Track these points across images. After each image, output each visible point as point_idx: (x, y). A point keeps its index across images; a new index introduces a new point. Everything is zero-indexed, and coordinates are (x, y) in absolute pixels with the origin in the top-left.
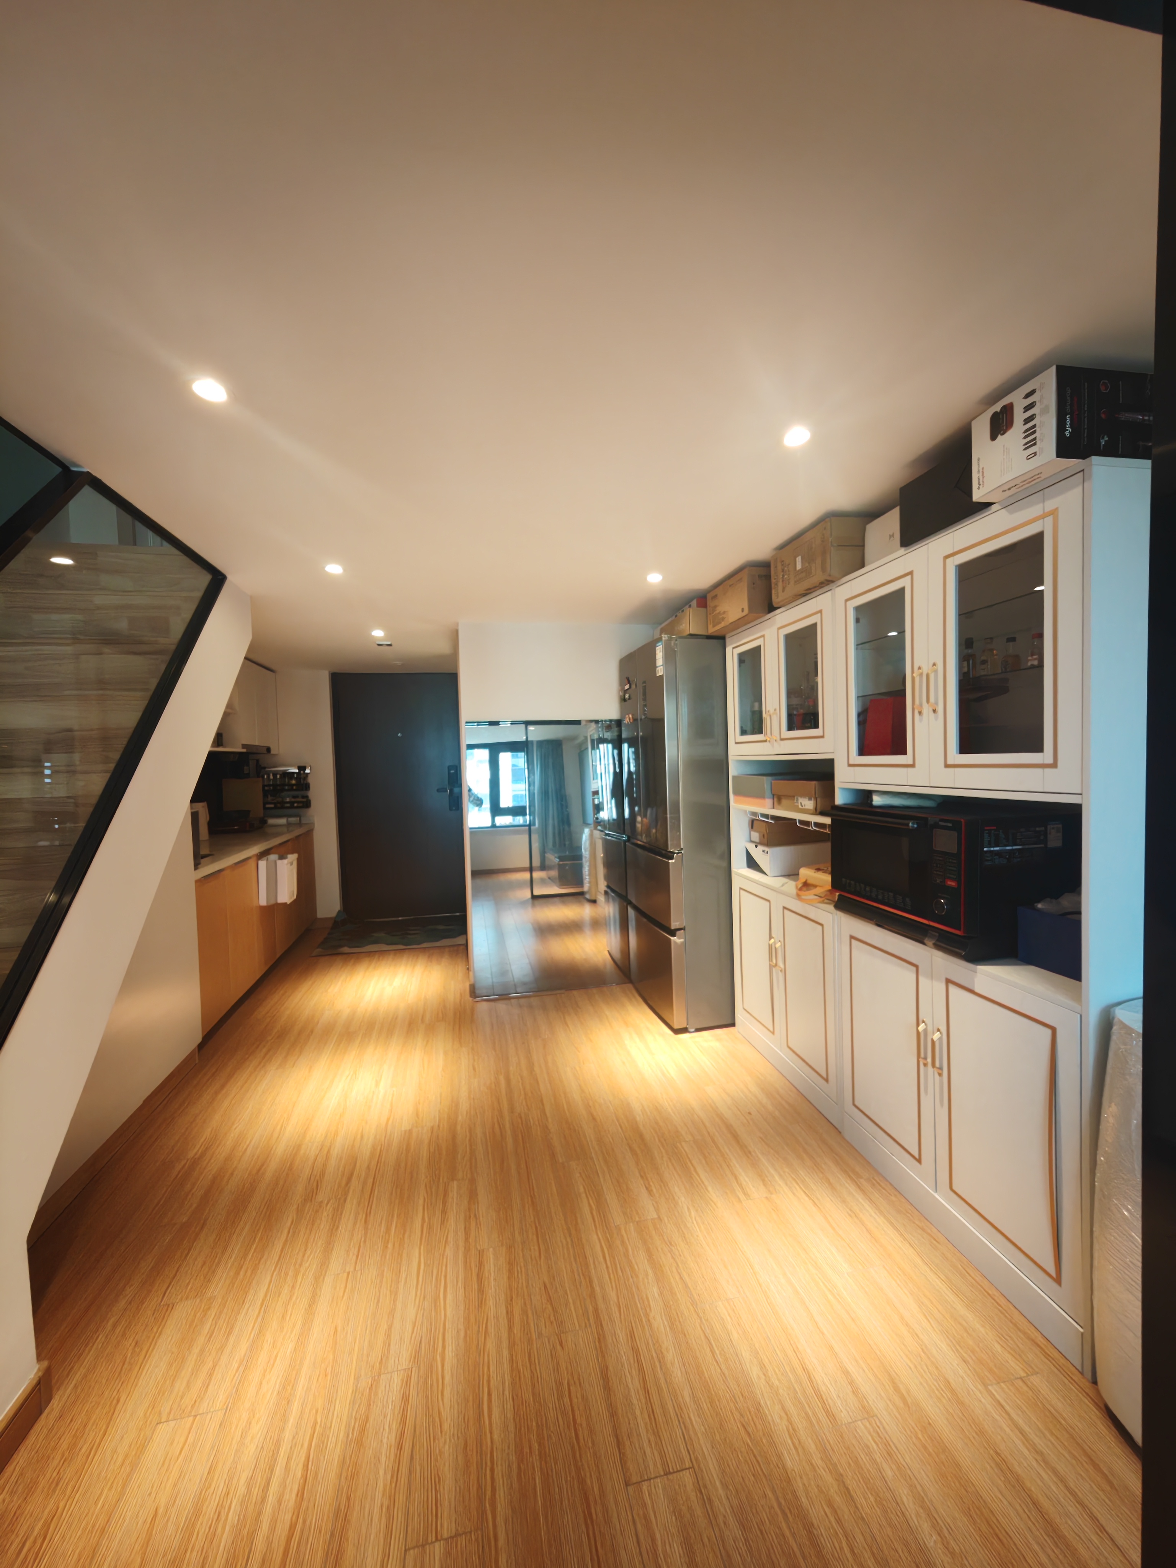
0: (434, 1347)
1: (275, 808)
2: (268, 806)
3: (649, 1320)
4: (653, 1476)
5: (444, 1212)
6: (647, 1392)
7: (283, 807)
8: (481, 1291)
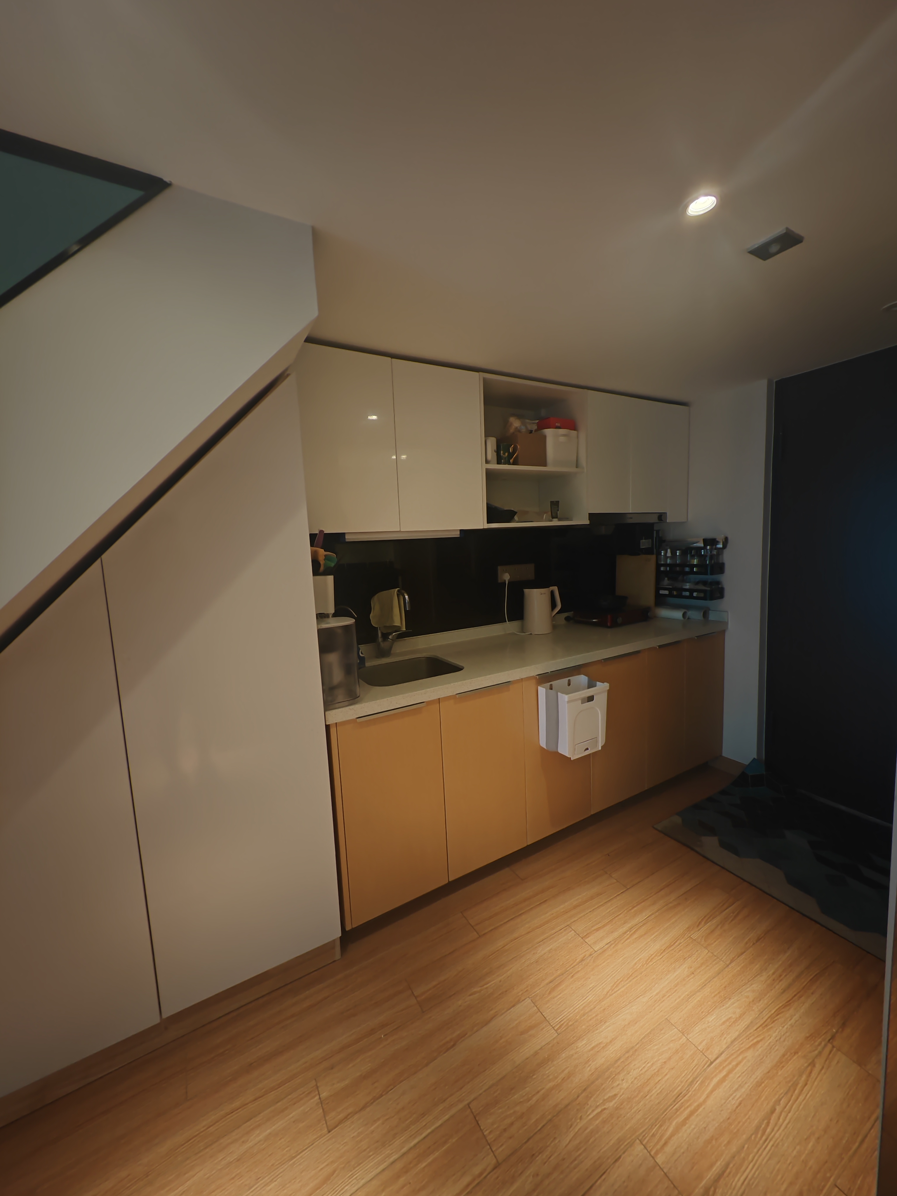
1: (671, 595)
2: (662, 592)
7: (680, 596)
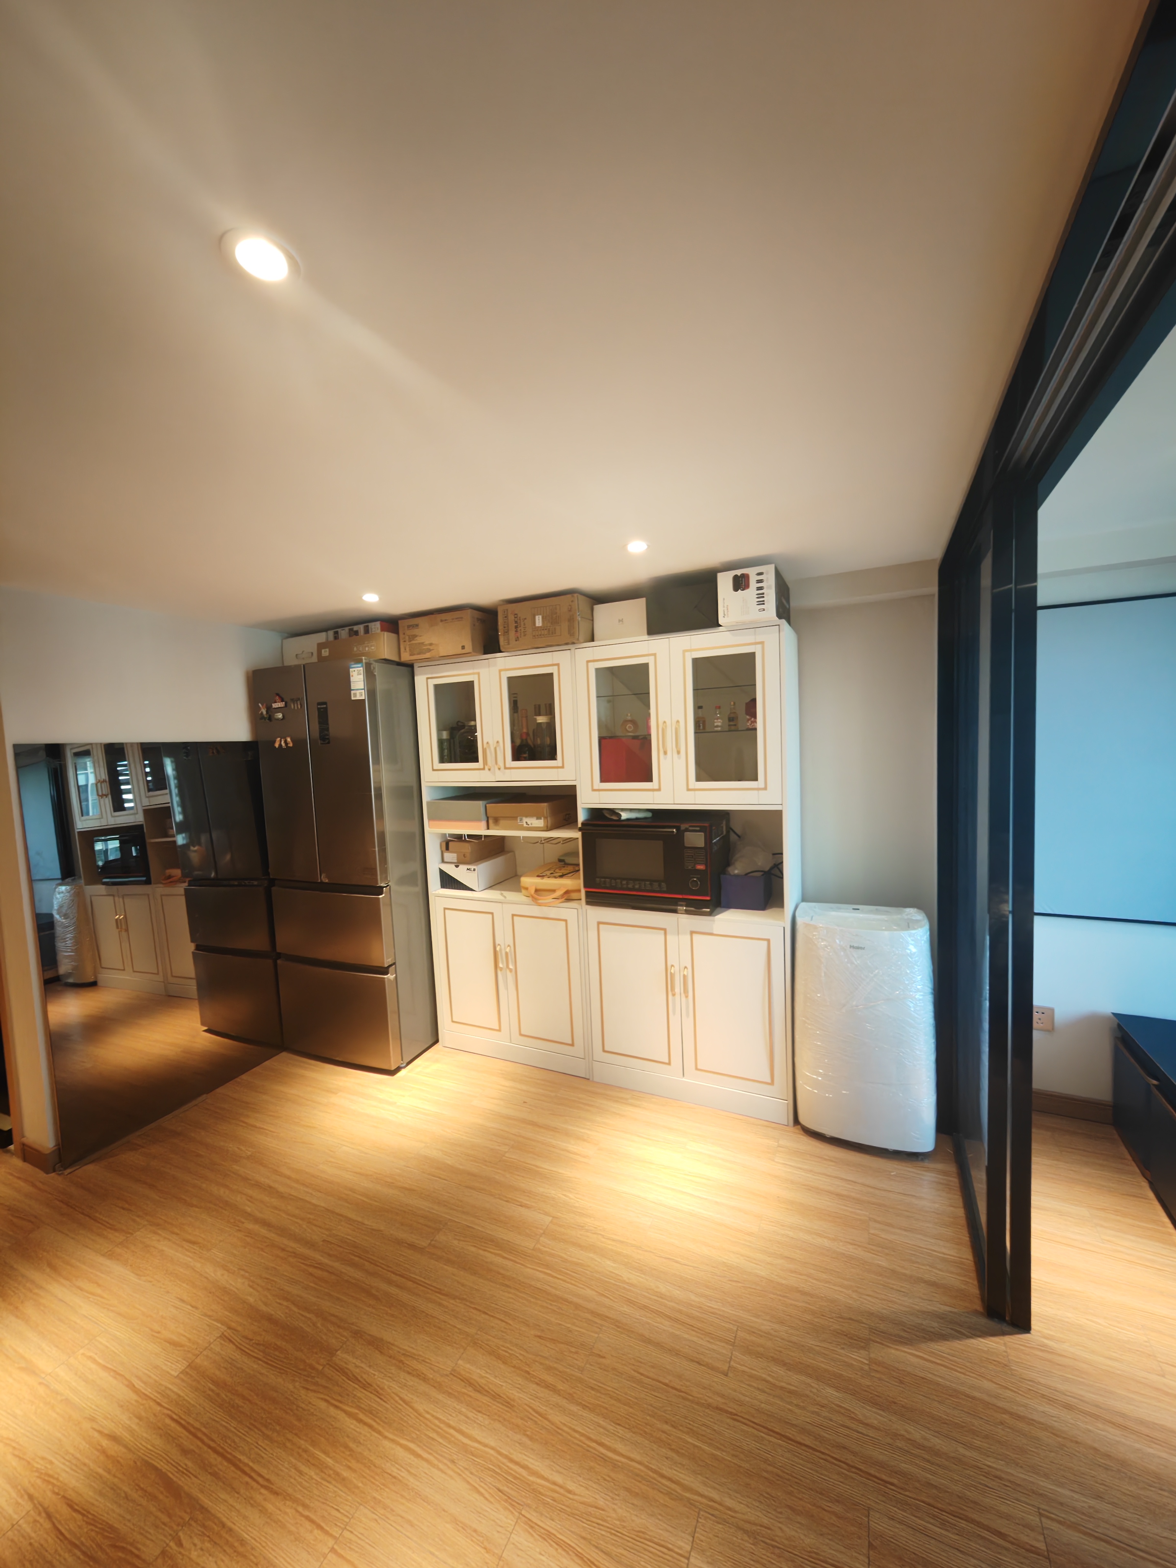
0: (515, 1478)
3: (628, 1283)
4: (730, 1355)
5: (366, 1386)
6: (676, 1320)
8: (495, 1397)
